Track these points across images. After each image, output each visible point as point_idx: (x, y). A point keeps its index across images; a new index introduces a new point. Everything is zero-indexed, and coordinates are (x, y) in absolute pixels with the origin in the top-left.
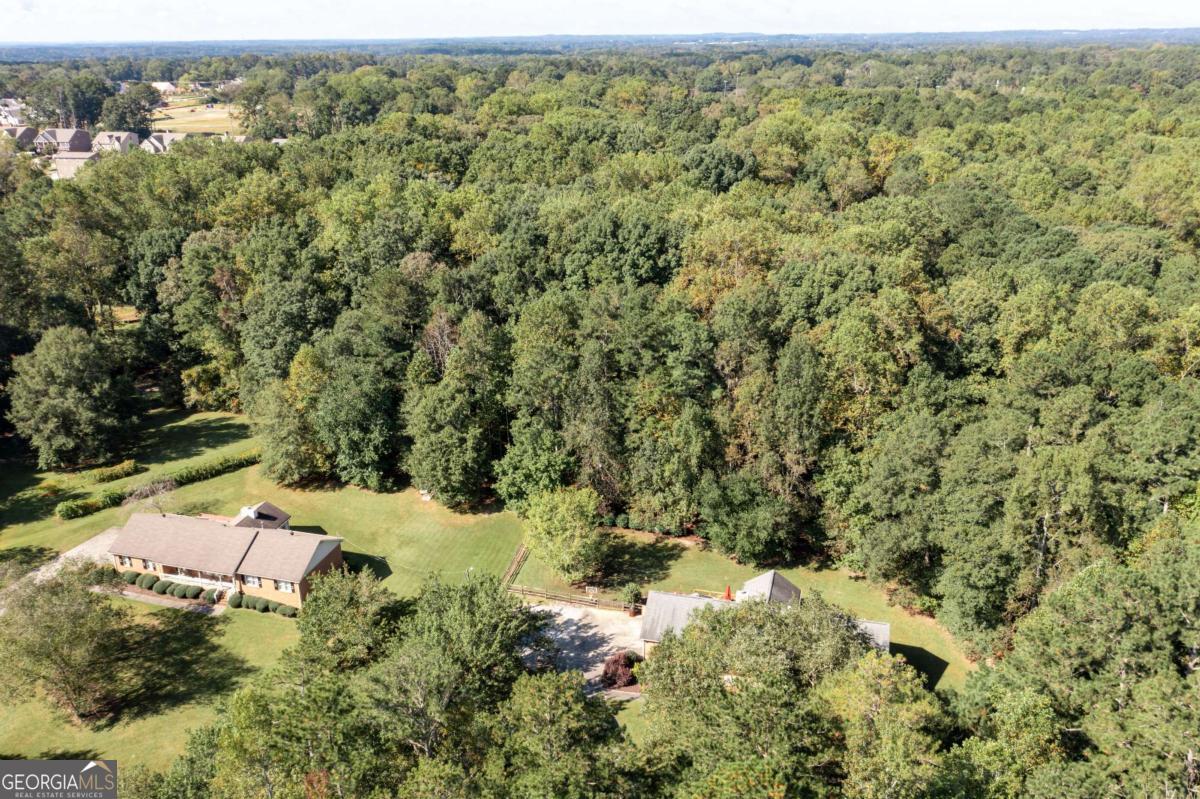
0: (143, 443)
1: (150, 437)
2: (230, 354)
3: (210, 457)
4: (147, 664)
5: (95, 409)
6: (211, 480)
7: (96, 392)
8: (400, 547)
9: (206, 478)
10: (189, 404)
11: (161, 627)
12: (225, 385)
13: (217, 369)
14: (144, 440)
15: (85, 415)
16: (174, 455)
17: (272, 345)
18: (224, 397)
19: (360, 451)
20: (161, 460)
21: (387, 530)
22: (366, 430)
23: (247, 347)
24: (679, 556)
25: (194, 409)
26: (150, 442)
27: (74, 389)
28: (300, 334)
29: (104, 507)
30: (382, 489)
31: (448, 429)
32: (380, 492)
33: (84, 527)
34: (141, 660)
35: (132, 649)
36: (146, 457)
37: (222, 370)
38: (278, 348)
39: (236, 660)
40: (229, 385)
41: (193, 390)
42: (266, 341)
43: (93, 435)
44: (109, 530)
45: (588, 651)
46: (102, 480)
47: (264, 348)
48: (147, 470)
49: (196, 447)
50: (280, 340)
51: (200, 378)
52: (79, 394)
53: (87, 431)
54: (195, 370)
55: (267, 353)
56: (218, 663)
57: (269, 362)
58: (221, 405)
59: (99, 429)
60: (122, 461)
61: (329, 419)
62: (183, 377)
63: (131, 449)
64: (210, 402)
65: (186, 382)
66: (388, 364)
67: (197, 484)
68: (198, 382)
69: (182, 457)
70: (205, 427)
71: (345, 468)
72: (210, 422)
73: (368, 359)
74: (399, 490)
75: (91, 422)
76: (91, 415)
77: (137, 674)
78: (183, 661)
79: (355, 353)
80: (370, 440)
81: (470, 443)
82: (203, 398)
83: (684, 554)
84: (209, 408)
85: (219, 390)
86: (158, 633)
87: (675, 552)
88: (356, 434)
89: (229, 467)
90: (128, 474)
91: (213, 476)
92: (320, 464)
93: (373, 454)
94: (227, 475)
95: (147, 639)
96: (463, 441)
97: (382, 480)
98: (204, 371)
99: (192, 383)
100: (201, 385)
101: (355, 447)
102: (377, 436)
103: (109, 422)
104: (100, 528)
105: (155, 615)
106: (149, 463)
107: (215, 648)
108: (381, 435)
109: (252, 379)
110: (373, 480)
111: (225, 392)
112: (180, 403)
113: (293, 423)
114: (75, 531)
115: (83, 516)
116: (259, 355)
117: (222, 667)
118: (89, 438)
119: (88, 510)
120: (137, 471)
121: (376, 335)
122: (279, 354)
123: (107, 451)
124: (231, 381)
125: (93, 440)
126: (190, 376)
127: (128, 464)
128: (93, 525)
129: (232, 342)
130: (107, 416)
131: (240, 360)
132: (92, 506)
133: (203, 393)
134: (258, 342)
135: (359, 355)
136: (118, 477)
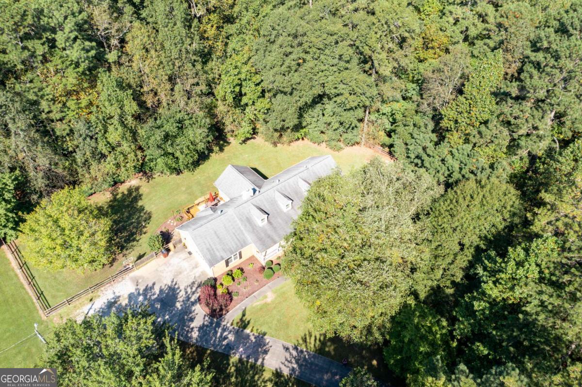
24: (140, 196)
45: (174, 305)
83: (141, 191)
87: (134, 194)
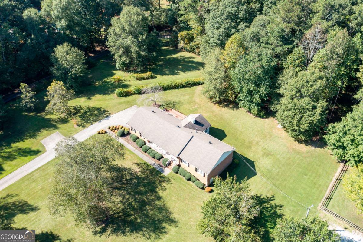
0: (157, 63)
1: (161, 61)
2: (200, 28)
3: (182, 77)
4: (128, 196)
5: (139, 47)
6: (180, 90)
7: (140, 39)
8: (263, 156)
9: (178, 88)
10: (180, 47)
11: (139, 174)
12: (195, 42)
13: (193, 34)
14: (158, 62)
15: (135, 49)
16: (167, 72)
17: (219, 28)
18: (194, 47)
19: (252, 96)
20: (162, 74)
21: (258, 142)
22: (258, 85)
23: (207, 26)
25: (181, 50)
26: (160, 63)
27: (131, 36)
28: (233, 24)
29: (135, 94)
30: (258, 115)
31: (307, 99)
32: (256, 116)
33: (124, 102)
34: (125, 192)
35: (124, 184)
36: (157, 71)
37: (195, 36)
38: (221, 30)
39: (167, 210)
40: (197, 43)
41: (182, 42)
42: (216, 25)
43: (137, 58)
44: (133, 107)
46: (137, 79)
47: (214, 28)
48: (156, 77)
49: (177, 70)
50: (223, 26)
51: (185, 37)
52: (133, 39)
53: (134, 56)
54: (184, 33)
55: (216, 32)
56: (159, 209)
57: (216, 37)
58: (192, 50)
59: (139, 56)
60: (147, 72)
61: (240, 76)
62: (179, 35)
63: (152, 65)
64: (188, 48)
65: (180, 38)
66: (278, 50)
67: (174, 90)
68: (185, 39)
69: (171, 74)
70: (183, 60)
71: (241, 100)
72: (185, 58)
73: (267, 46)
74: (266, 118)
75: (136, 52)
76: (137, 49)
77: (121, 202)
78: (143, 201)
79: (261, 41)
80: (259, 91)
81: (319, 110)
82: (185, 46)
84: (187, 51)
85: (193, 44)
86: (137, 177)
88: (252, 87)
89: (189, 84)
90: (148, 78)
91: (181, 88)
92: (230, 95)
93: (258, 99)
94: (187, 88)
95: (131, 179)
96: (314, 108)
97: (260, 111)
98: (188, 34)
99: (182, 39)
100: (185, 40)
101: (250, 93)
102: (263, 90)
103: (143, 54)
104: (130, 105)
105: (138, 165)
106: (157, 74)
107: (159, 198)
108: (266, 90)
109: (207, 42)
110: (255, 110)
111: (195, 45)
112: (176, 46)
113: (222, 74)
114: (121, 104)
115: (126, 96)
116: (212, 32)
117: (160, 213)
118: (135, 59)
119: (128, 94)
120: (152, 77)
121: (276, 33)
122: (221, 33)
123: (142, 66)
124: (198, 40)
125: (137, 61)
126: (181, 35)
127: (148, 74)
128: (128, 102)
129: (201, 22)
130: (143, 51)
131: (203, 32)
132: (130, 93)
133: (186, 44)
134: (212, 25)
135: (262, 42)
136: (143, 79)
